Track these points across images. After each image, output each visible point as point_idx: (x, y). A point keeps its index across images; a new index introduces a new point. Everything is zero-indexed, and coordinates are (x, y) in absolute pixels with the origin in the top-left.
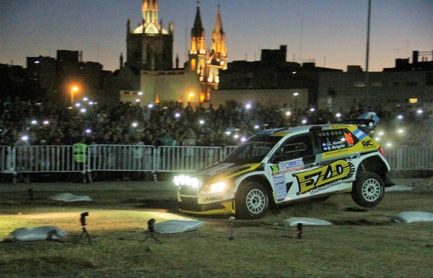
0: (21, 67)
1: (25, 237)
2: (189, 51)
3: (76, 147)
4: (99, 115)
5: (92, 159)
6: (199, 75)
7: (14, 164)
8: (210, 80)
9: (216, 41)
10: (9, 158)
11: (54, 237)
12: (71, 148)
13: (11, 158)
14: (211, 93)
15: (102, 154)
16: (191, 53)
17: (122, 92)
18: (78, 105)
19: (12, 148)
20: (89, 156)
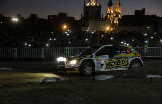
0: (46, 19)
1: (49, 81)
2: (107, 12)
3: (66, 48)
4: (74, 36)
5: (71, 52)
6: (111, 21)
7: (44, 54)
8: (115, 22)
9: (117, 8)
10: (42, 52)
11: (59, 81)
12: (64, 48)
13: (43, 52)
14: (115, 27)
15: (75, 51)
16: (108, 12)
17: (82, 28)
18: (66, 33)
19: (43, 48)
20: (70, 51)
